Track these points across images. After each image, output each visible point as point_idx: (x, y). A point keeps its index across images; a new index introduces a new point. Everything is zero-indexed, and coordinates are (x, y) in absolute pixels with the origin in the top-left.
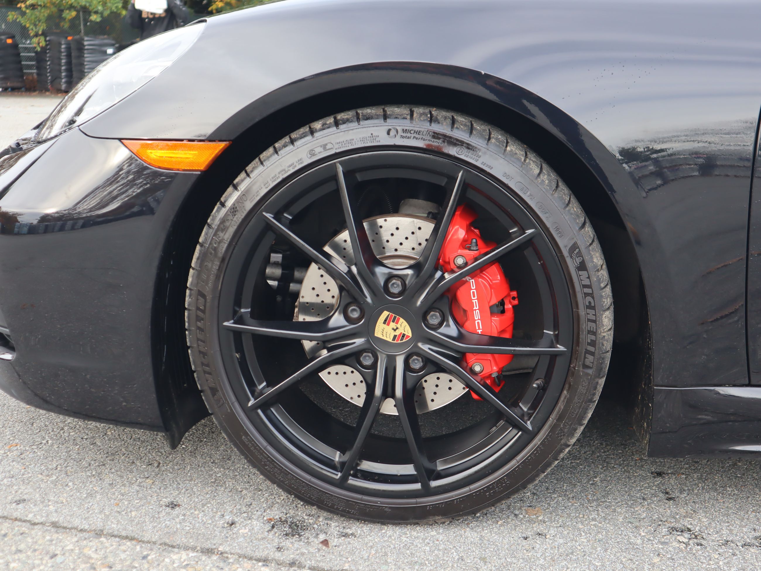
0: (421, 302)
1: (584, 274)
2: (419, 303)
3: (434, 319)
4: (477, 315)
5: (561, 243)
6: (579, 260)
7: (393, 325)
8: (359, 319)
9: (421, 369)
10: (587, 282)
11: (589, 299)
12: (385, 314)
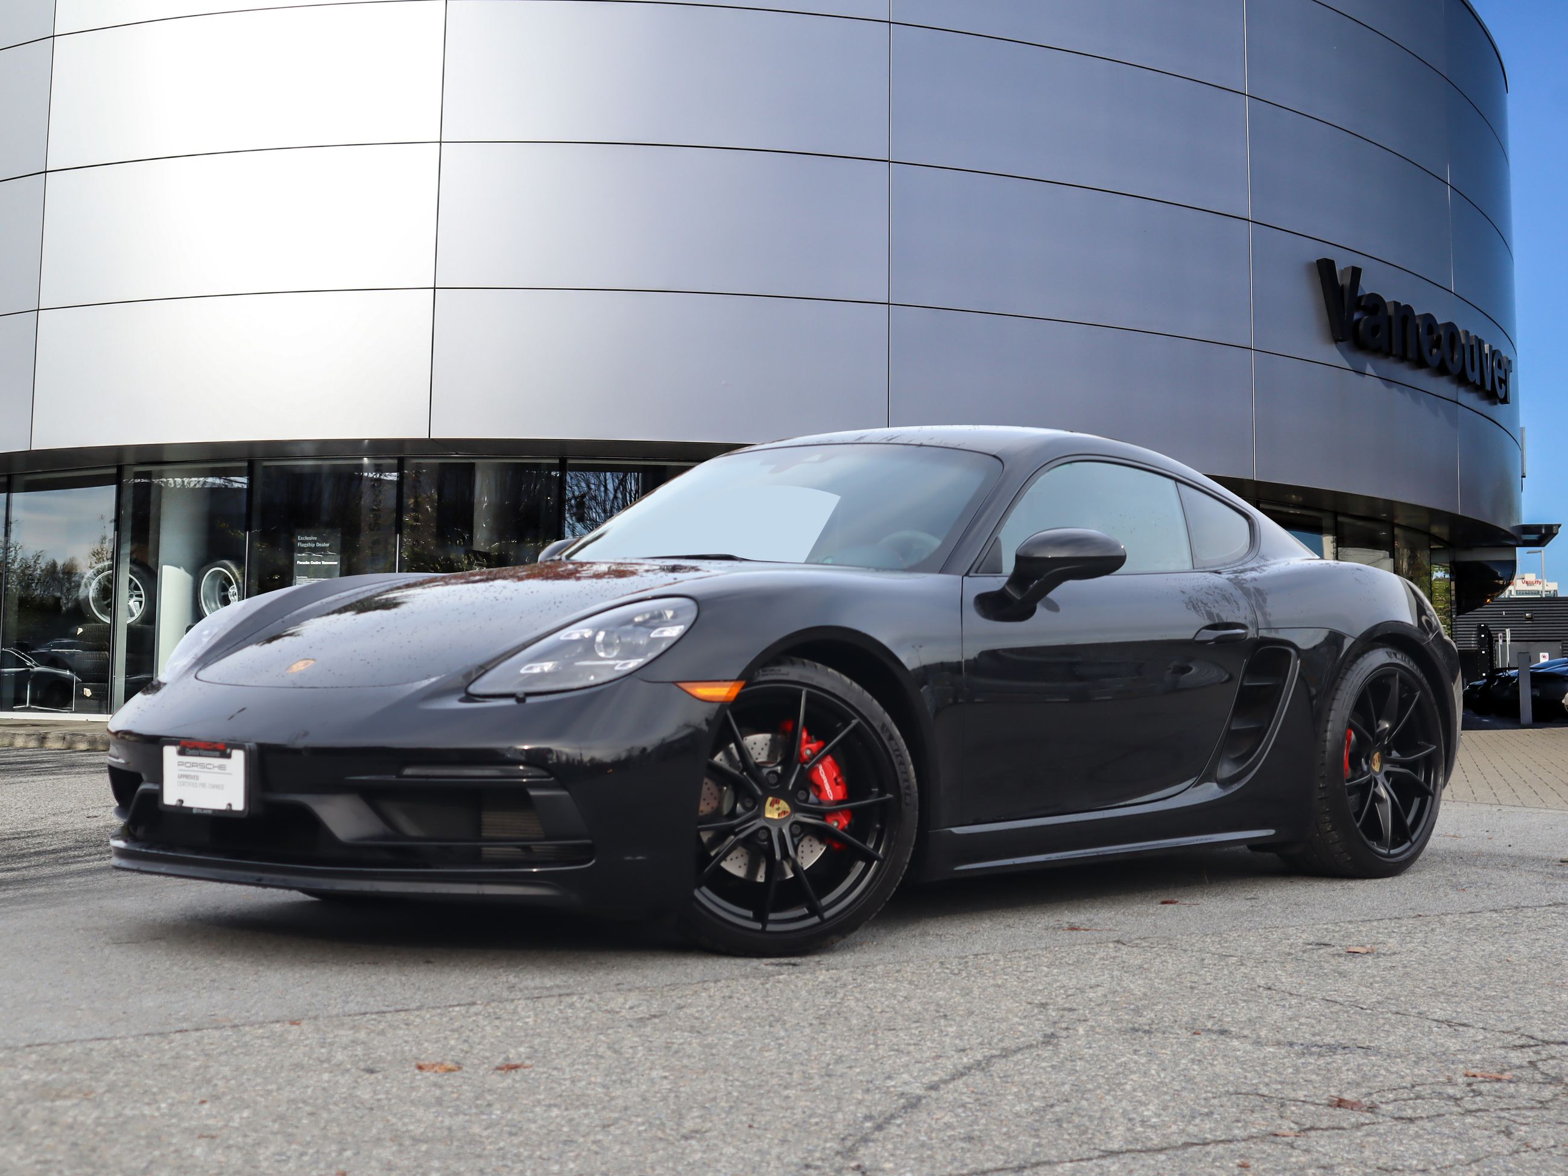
0: (793, 786)
1: (893, 742)
2: (790, 788)
3: (801, 795)
4: (827, 787)
5: (875, 724)
6: (887, 734)
7: (776, 806)
8: (753, 808)
9: (800, 834)
10: (895, 748)
11: (899, 758)
12: (770, 799)
